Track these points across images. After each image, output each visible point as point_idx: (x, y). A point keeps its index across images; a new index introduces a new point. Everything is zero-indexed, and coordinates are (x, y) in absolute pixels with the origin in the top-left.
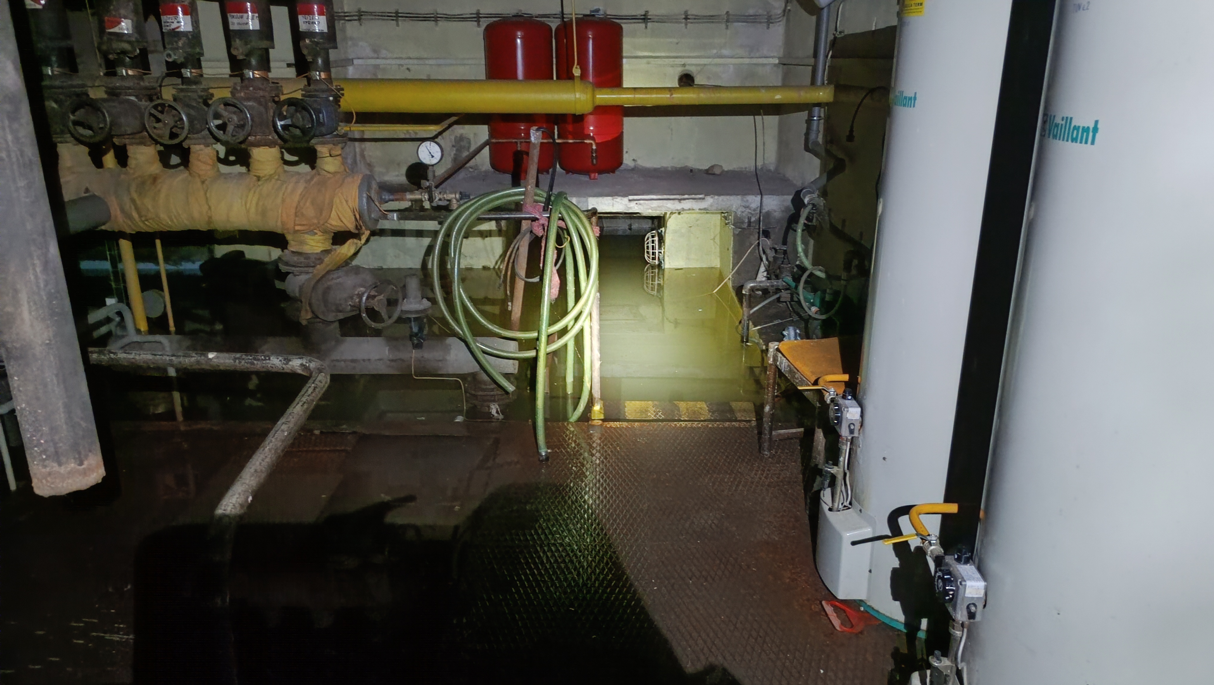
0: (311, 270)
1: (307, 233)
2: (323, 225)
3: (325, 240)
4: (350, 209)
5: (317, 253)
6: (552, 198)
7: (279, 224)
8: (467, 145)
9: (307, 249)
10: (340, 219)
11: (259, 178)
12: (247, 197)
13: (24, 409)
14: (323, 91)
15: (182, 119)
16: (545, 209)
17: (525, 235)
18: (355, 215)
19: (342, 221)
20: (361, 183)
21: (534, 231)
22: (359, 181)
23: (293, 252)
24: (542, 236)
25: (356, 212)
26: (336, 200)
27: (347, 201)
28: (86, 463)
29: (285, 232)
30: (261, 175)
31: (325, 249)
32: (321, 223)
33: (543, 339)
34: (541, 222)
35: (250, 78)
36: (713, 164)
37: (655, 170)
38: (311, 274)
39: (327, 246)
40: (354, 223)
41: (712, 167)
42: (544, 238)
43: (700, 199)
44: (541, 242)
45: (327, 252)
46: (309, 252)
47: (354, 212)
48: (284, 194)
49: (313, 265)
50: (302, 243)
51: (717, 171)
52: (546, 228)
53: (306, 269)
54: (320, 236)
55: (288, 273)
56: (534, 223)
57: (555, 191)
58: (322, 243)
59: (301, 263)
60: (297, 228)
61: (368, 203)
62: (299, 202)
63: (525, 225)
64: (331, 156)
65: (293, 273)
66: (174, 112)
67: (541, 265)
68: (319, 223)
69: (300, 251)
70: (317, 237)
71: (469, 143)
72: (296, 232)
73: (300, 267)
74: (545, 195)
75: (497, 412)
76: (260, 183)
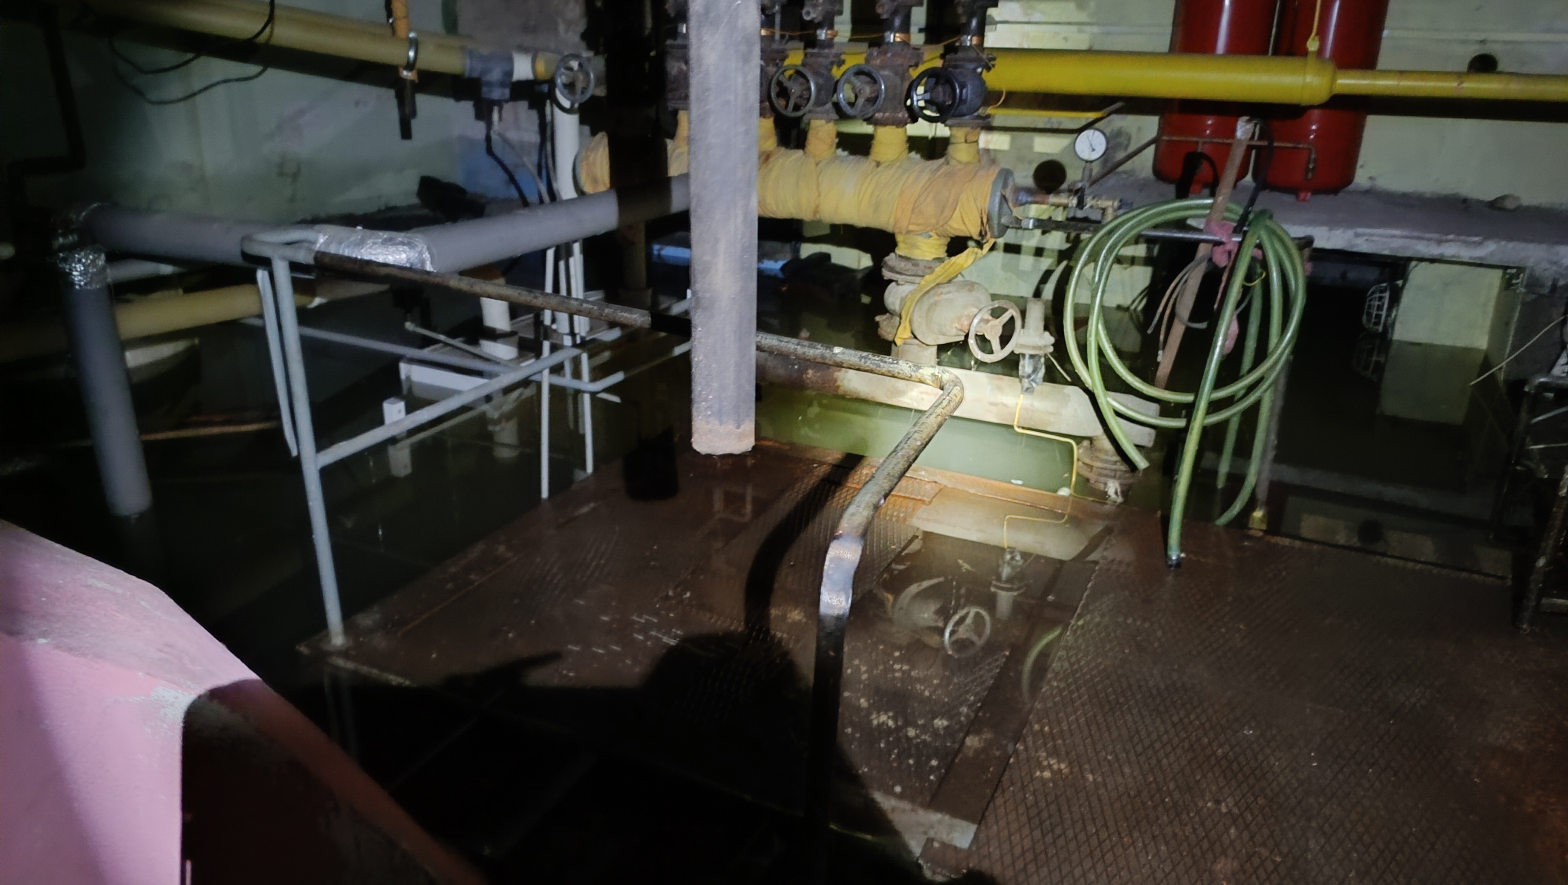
0: (918, 279)
1: (921, 234)
2: (942, 226)
3: (940, 245)
4: (978, 209)
5: (928, 261)
6: (1251, 217)
7: (892, 221)
8: (1126, 142)
9: (917, 254)
10: (963, 220)
11: (878, 164)
12: (862, 185)
13: (701, 361)
14: (971, 61)
15: (809, 89)
16: (1237, 230)
17: (1199, 264)
18: (982, 218)
19: (964, 223)
20: (996, 179)
21: (1214, 260)
22: (994, 176)
23: (900, 256)
24: (1225, 267)
25: (983, 214)
26: (963, 197)
27: (975, 200)
28: (742, 427)
29: (896, 231)
30: (882, 161)
31: (938, 256)
32: (941, 223)
33: (1202, 405)
34: (1228, 247)
35: (889, 43)
36: (1505, 193)
37: (1404, 195)
38: (916, 285)
39: (942, 253)
40: (979, 229)
41: (1503, 198)
42: (1227, 270)
43: (1474, 242)
44: (1221, 276)
45: (940, 260)
46: (920, 258)
47: (981, 214)
48: (903, 185)
49: (921, 274)
50: (914, 246)
51: (1510, 205)
52: (1233, 256)
53: (913, 278)
54: (935, 239)
55: (890, 281)
56: (1216, 248)
57: (1257, 208)
58: (936, 249)
59: (907, 270)
60: (911, 227)
61: (1001, 204)
62: (919, 197)
63: (1203, 250)
64: (966, 141)
65: (896, 281)
66: (801, 80)
67: (1216, 306)
68: (937, 223)
69: (909, 255)
70: (931, 241)
71: (1129, 140)
72: (909, 232)
73: (906, 275)
74: (1241, 211)
75: (1116, 493)
76: (879, 169)
